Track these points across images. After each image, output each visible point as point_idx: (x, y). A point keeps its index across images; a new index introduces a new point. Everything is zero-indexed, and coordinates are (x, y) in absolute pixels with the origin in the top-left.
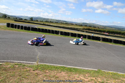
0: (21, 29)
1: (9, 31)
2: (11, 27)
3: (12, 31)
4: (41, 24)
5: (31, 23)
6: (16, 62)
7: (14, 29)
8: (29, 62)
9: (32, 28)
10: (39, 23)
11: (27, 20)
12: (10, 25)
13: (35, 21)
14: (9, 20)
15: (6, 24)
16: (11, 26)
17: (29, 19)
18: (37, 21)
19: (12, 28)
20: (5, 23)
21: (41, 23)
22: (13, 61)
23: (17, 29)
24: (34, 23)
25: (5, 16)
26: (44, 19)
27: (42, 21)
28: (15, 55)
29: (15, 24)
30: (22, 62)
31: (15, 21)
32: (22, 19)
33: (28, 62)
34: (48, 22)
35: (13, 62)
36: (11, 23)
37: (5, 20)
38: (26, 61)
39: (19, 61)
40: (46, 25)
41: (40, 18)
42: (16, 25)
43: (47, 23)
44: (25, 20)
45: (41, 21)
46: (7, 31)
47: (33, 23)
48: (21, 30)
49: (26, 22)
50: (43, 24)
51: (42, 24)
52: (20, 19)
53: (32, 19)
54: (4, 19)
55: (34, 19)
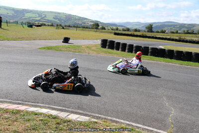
0: (129, 52)
1: (106, 55)
2: (108, 48)
3: (110, 56)
4: (173, 40)
5: (149, 37)
6: (124, 124)
7: (115, 51)
8: (151, 129)
9: (153, 49)
10: (168, 37)
11: (139, 31)
12: (108, 44)
13: (158, 32)
14: (104, 32)
15: (99, 42)
16: (108, 46)
17: (144, 29)
18: (163, 32)
19: (110, 50)
20: (97, 39)
21: (172, 37)
22: (117, 120)
23: (119, 52)
24: (156, 38)
25: (96, 26)
26: (183, 26)
27: (177, 32)
28: (119, 108)
29: (117, 41)
30: (134, 124)
31: (115, 34)
32: (128, 30)
33: (147, 128)
34: (192, 33)
35: (116, 122)
36: (109, 40)
37: (97, 34)
38: (144, 125)
39: (128, 122)
40: (187, 42)
41: (171, 26)
42: (118, 44)
43: (189, 37)
44: (136, 30)
45: (173, 33)
46: (103, 55)
47: (153, 38)
48: (130, 54)
49: (137, 36)
50: (177, 38)
51: (176, 40)
52: (124, 30)
53: (150, 28)
54: (96, 32)
55: (156, 27)
